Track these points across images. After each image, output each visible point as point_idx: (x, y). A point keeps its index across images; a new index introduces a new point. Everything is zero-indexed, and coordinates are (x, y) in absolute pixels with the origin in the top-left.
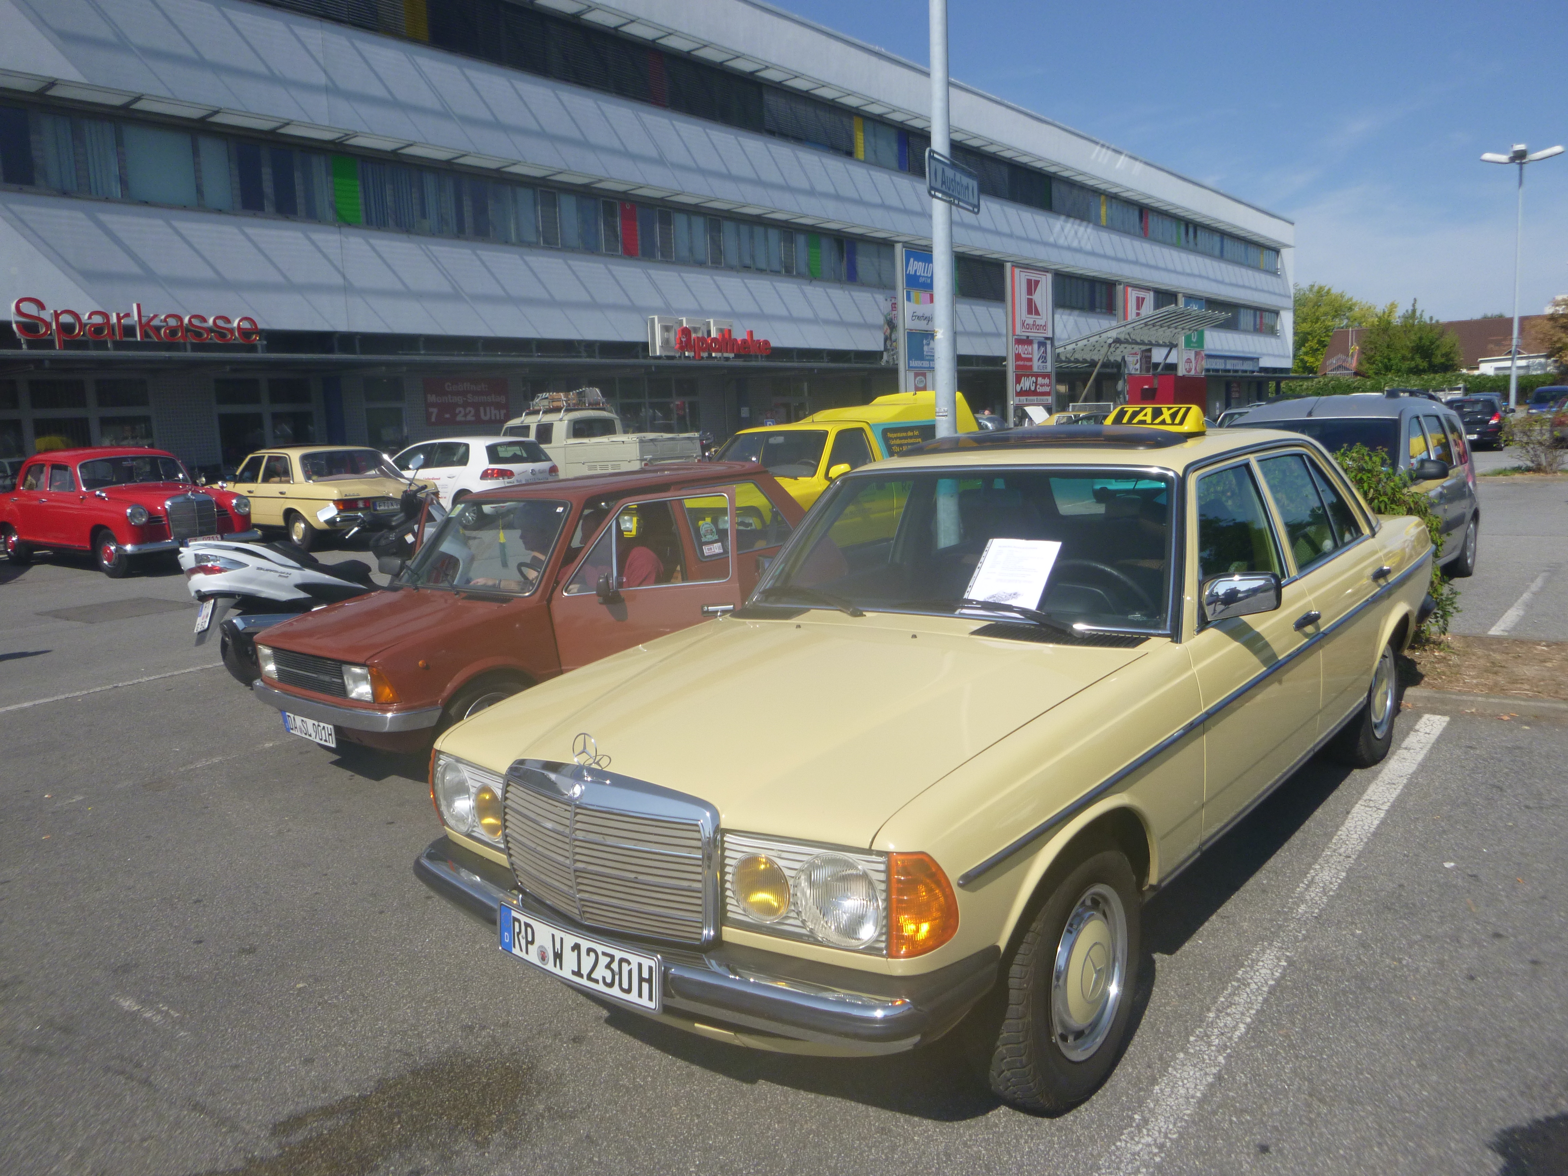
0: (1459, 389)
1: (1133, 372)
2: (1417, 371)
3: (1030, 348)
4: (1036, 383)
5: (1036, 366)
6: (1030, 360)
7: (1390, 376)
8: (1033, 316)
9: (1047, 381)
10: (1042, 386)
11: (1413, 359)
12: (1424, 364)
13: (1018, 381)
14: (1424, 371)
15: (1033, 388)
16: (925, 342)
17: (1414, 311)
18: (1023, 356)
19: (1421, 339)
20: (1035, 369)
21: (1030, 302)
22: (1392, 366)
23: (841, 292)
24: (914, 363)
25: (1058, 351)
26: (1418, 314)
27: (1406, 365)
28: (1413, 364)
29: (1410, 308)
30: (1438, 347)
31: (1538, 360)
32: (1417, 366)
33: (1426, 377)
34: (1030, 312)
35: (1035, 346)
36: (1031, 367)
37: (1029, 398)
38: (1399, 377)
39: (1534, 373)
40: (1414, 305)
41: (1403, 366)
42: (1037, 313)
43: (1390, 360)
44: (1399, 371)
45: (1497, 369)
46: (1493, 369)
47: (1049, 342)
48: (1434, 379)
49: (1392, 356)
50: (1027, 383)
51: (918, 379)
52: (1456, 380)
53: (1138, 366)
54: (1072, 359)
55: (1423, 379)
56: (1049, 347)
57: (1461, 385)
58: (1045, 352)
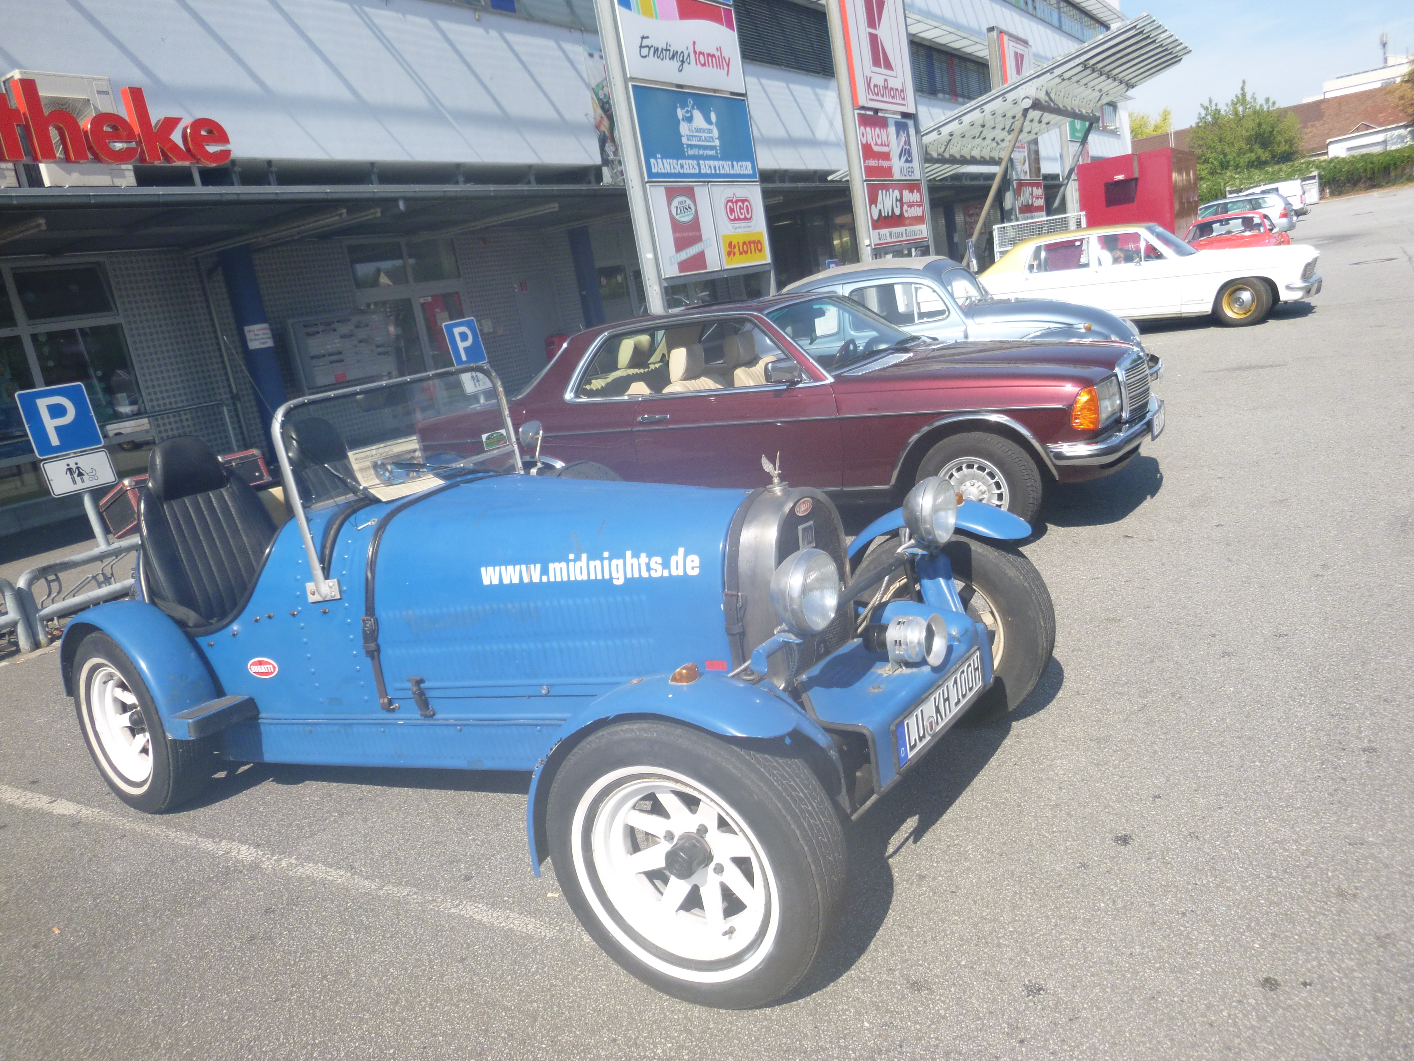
0: (1314, 177)
1: (1022, 177)
2: (1259, 164)
3: (883, 132)
4: (901, 200)
5: (897, 166)
6: (886, 156)
7: (1229, 174)
8: (882, 70)
9: (915, 196)
10: (911, 205)
11: (1251, 150)
12: (1265, 155)
13: (873, 200)
14: (1265, 163)
15: (897, 212)
16: (680, 113)
17: (1244, 95)
18: (876, 149)
19: (1260, 125)
20: (897, 175)
21: (874, 39)
22: (1228, 162)
23: (479, 31)
24: (662, 165)
25: (926, 140)
26: (1248, 98)
27: (1243, 160)
28: (1253, 156)
29: (1239, 92)
30: (1279, 132)
31: (1396, 133)
32: (1258, 158)
33: (1270, 170)
34: (876, 62)
35: (892, 130)
36: (889, 171)
37: (895, 230)
38: (1239, 173)
39: (1394, 148)
40: (1243, 89)
41: (1242, 160)
42: (888, 66)
43: (1225, 155)
44: (1237, 166)
45: (1349, 149)
46: (1344, 150)
47: (910, 123)
48: (1281, 170)
49: (1227, 150)
50: (887, 202)
51: (675, 203)
52: (1307, 167)
53: (1026, 167)
54: (947, 156)
55: (1267, 173)
56: (912, 131)
57: (1315, 173)
58: (908, 142)
